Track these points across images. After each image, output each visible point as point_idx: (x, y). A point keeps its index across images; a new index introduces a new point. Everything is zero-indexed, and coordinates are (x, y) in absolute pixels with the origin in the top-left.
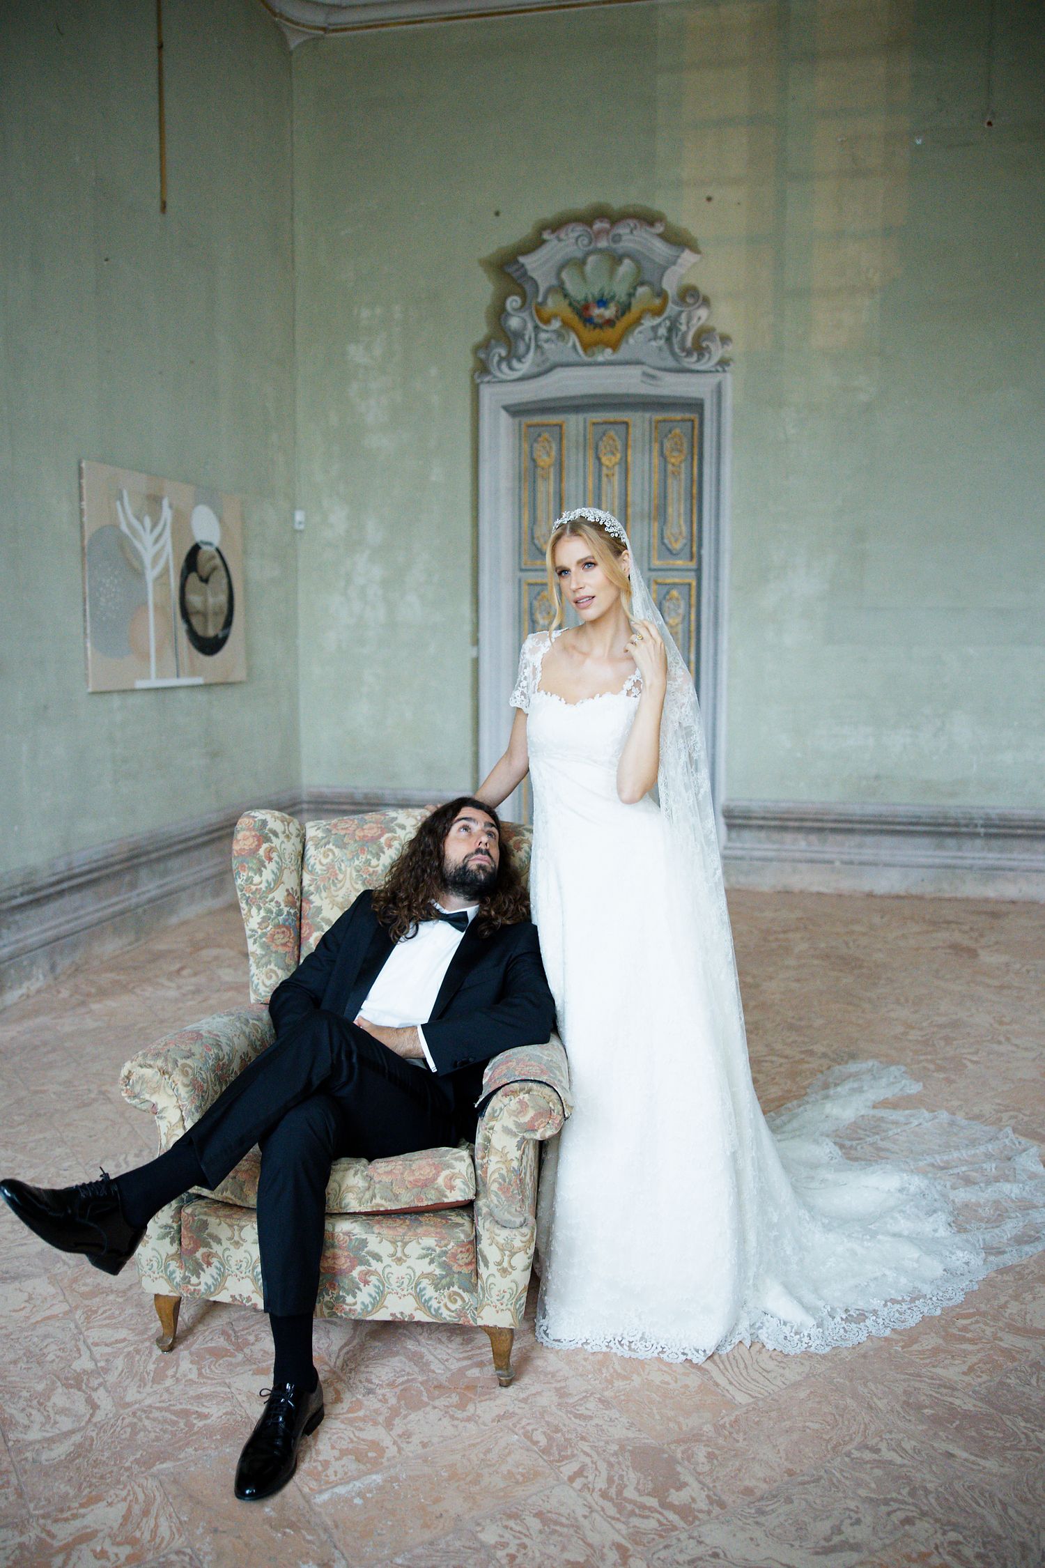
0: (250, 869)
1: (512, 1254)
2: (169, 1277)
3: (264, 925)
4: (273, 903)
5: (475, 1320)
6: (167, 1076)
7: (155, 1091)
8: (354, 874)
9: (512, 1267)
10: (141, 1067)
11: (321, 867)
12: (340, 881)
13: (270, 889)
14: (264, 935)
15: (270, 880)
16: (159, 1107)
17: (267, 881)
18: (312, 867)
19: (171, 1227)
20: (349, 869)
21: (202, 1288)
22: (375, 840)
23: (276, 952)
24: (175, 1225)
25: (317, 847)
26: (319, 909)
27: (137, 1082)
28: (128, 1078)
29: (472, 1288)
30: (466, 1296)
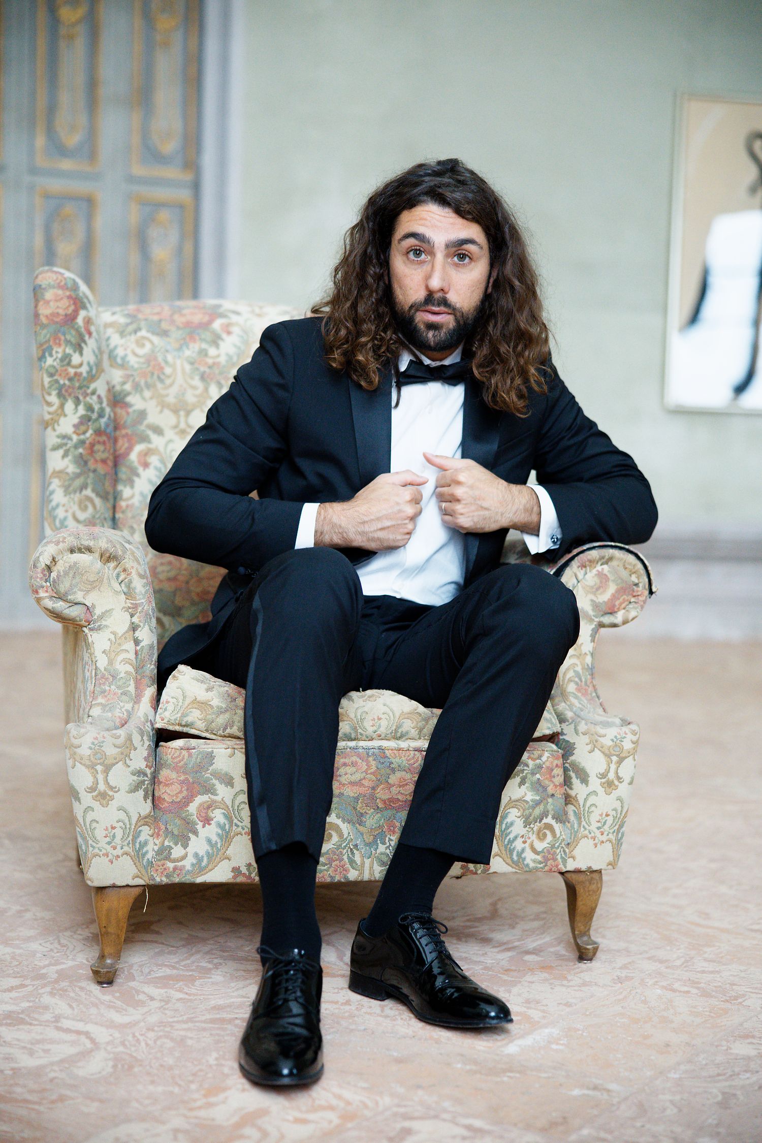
0: (68, 342)
1: (621, 760)
2: (138, 852)
3: (83, 428)
4: (95, 398)
5: (564, 862)
6: (112, 565)
7: (94, 585)
8: (188, 367)
9: (619, 778)
10: (72, 551)
11: (137, 359)
12: (169, 377)
13: (92, 378)
14: (82, 442)
15: (92, 363)
16: (98, 612)
17: (89, 364)
18: (123, 358)
19: (145, 775)
20: (178, 362)
21: (188, 864)
22: (206, 326)
23: (95, 471)
24: (148, 771)
25: (122, 334)
26: (142, 414)
27: (66, 573)
28: (49, 568)
29: (561, 818)
30: (557, 827)
